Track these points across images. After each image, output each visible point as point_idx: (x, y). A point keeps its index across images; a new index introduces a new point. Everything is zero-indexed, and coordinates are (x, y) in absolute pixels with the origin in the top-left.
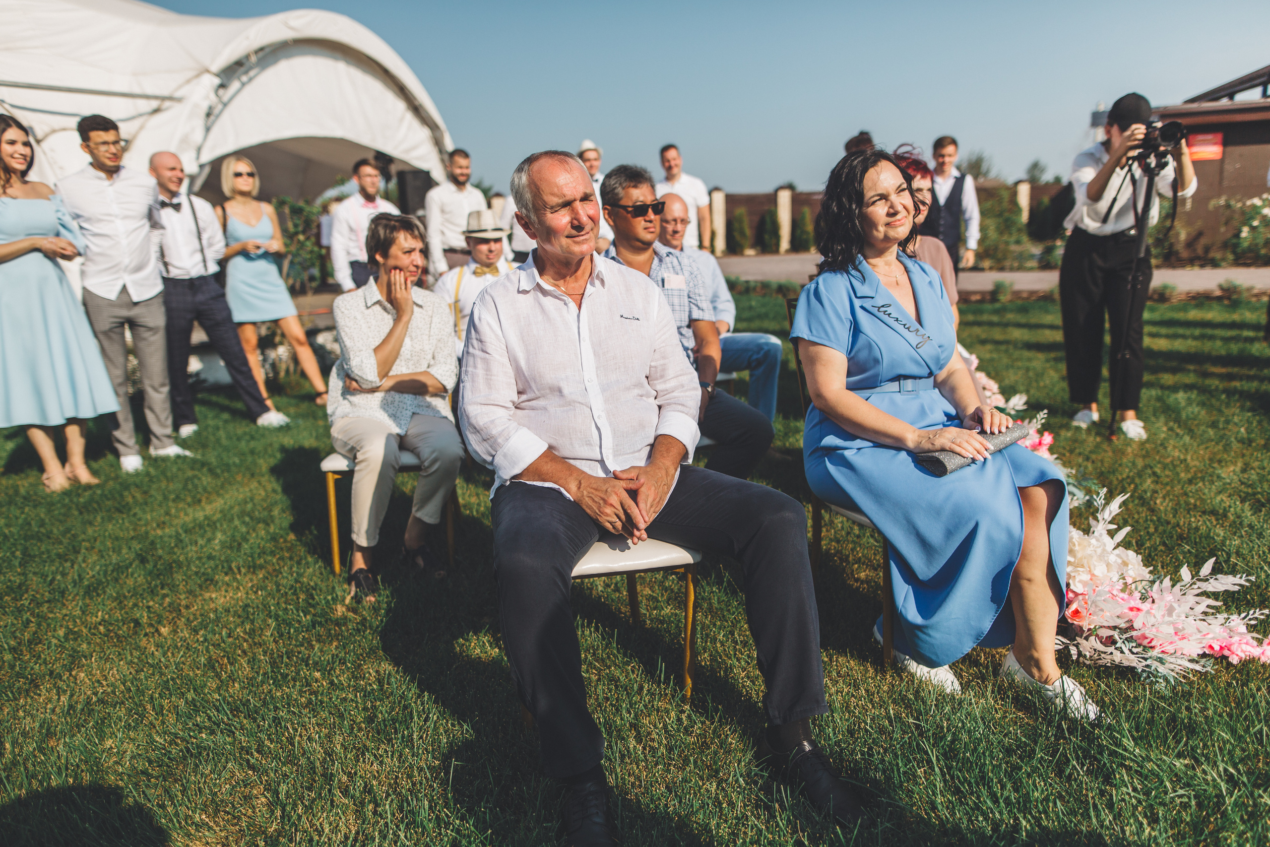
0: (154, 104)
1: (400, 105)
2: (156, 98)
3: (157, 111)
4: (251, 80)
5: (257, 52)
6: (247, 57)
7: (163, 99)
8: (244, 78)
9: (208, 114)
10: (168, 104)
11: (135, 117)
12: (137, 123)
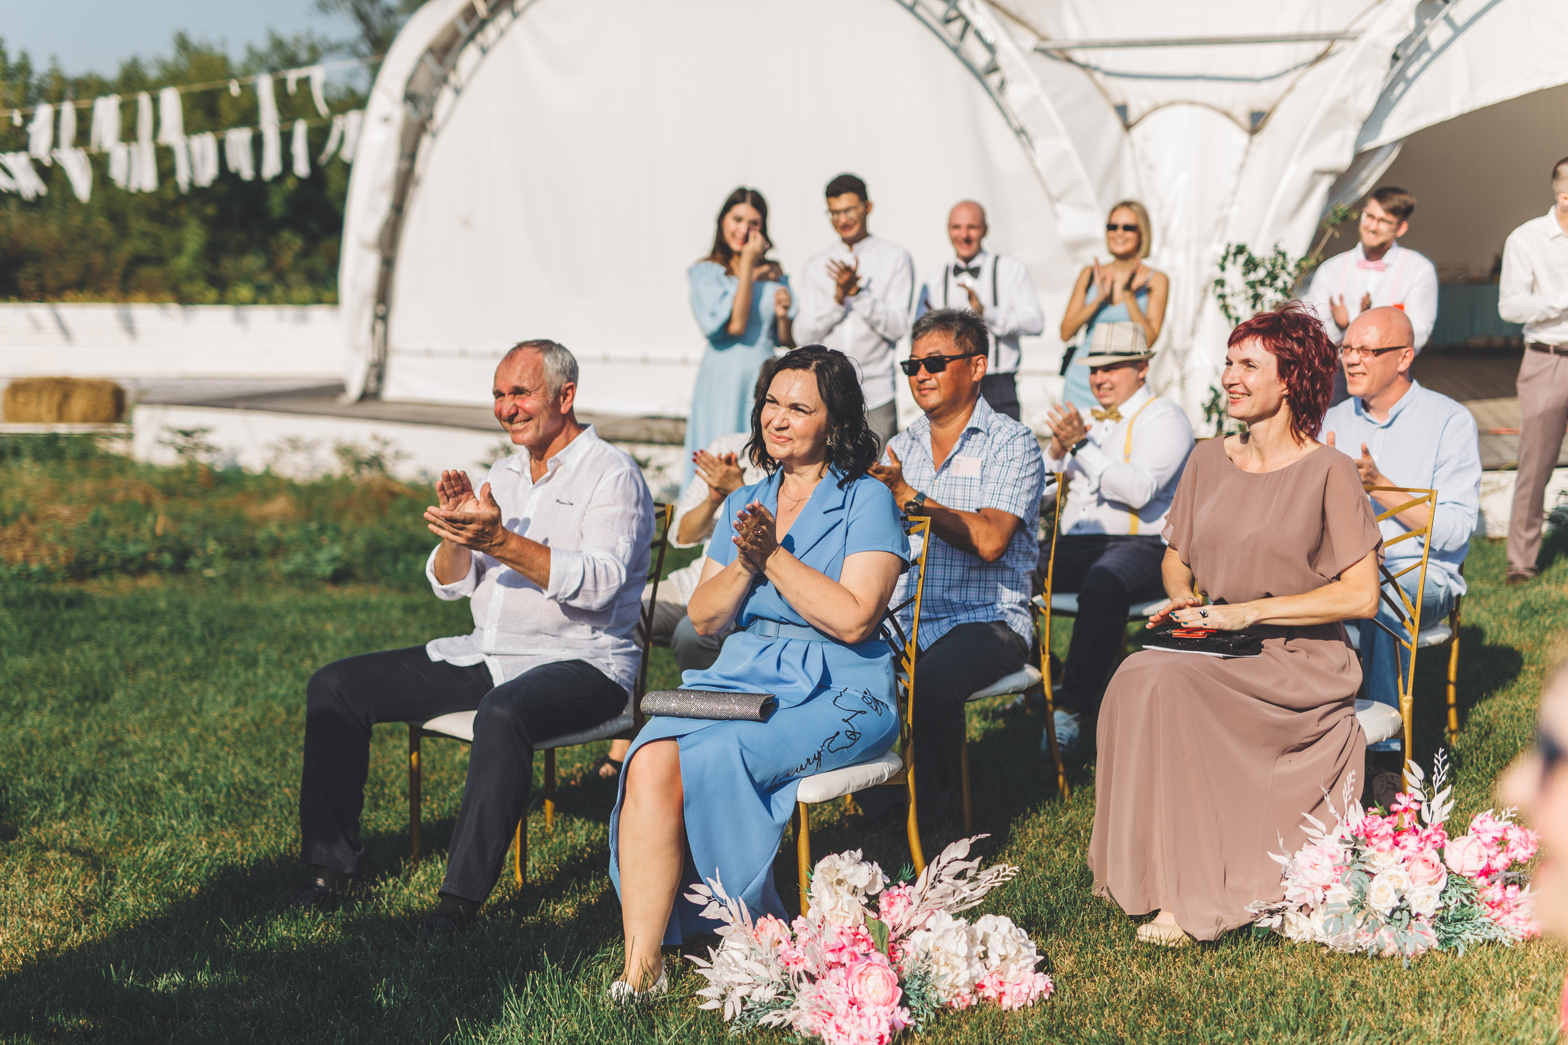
0: (1320, 47)
2: (1314, 38)
3: (1319, 58)
7: (1332, 38)
9: (1395, 57)
10: (1338, 45)
11: (1287, 72)
12: (1286, 81)
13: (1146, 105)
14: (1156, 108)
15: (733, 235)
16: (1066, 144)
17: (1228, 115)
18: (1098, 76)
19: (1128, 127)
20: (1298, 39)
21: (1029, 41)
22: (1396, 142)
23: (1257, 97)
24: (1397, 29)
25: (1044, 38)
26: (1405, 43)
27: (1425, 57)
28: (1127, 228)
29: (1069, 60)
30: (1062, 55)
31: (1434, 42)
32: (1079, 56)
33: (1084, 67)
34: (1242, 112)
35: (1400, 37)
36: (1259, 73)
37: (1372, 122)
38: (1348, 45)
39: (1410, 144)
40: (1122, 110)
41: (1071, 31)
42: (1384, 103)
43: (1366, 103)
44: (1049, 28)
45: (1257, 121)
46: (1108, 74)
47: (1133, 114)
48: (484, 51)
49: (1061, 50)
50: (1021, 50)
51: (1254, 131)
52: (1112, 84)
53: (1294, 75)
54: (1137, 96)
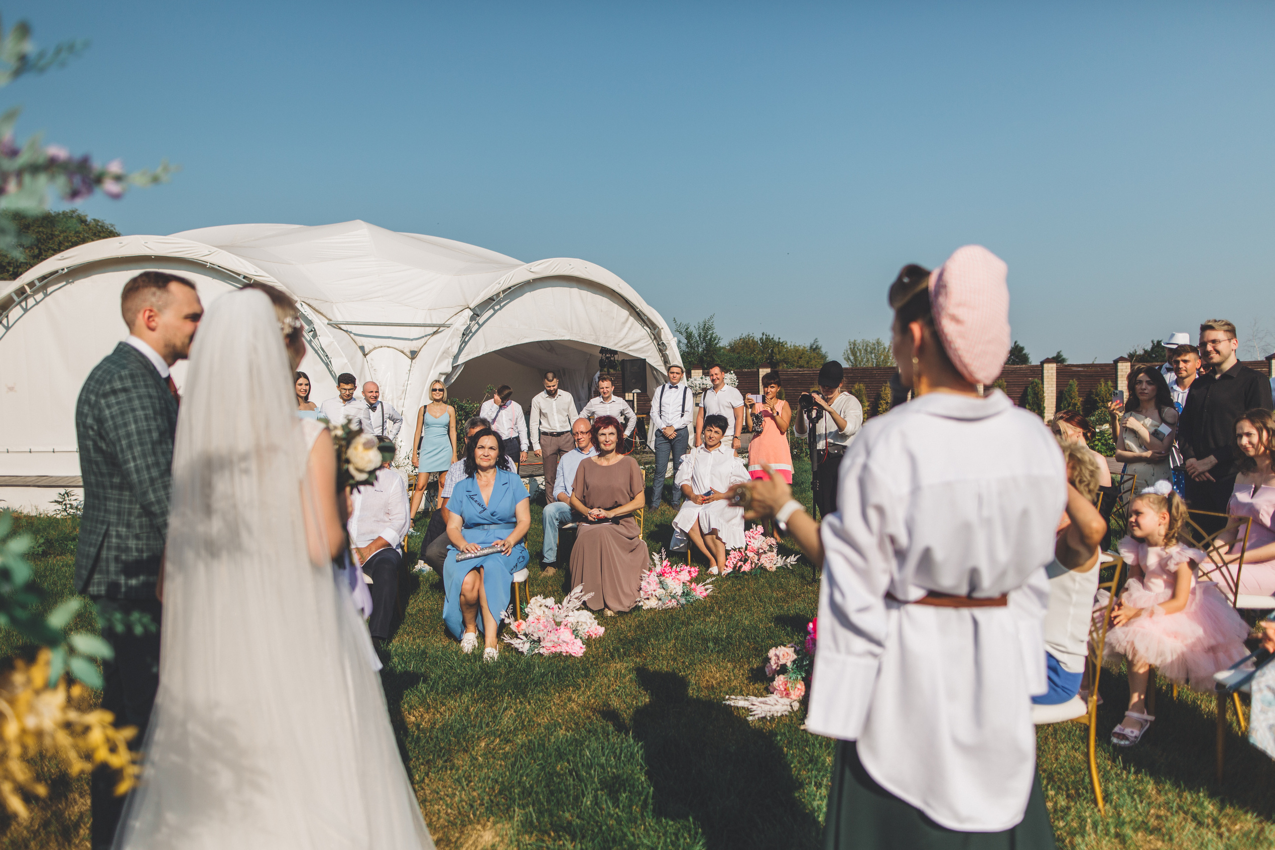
0: (435, 329)
1: (625, 313)
2: (434, 326)
3: (435, 333)
4: (501, 308)
5: (504, 291)
6: (498, 295)
7: (440, 326)
8: (497, 308)
9: (464, 334)
10: (442, 329)
11: (423, 337)
12: (423, 340)
13: (371, 347)
14: (375, 348)
15: (300, 391)
16: (346, 361)
17: (402, 352)
18: (352, 335)
19: (365, 355)
20: (429, 326)
21: (326, 321)
22: (463, 364)
23: (414, 345)
24: (464, 324)
25: (330, 320)
26: (466, 330)
27: (471, 334)
28: (440, 390)
29: (340, 329)
30: (337, 326)
31: (473, 330)
32: (343, 327)
33: (346, 331)
34: (407, 351)
35: (465, 327)
36: (411, 338)
37: (456, 357)
38: (447, 329)
39: (467, 364)
40: (362, 348)
41: (339, 318)
42: (460, 350)
43: (455, 350)
44: (330, 316)
45: (413, 355)
46: (355, 334)
47: (367, 351)
48: (26, 310)
49: (336, 324)
50: (323, 323)
51: (413, 358)
52: (357, 338)
53: (426, 338)
54: (368, 344)
